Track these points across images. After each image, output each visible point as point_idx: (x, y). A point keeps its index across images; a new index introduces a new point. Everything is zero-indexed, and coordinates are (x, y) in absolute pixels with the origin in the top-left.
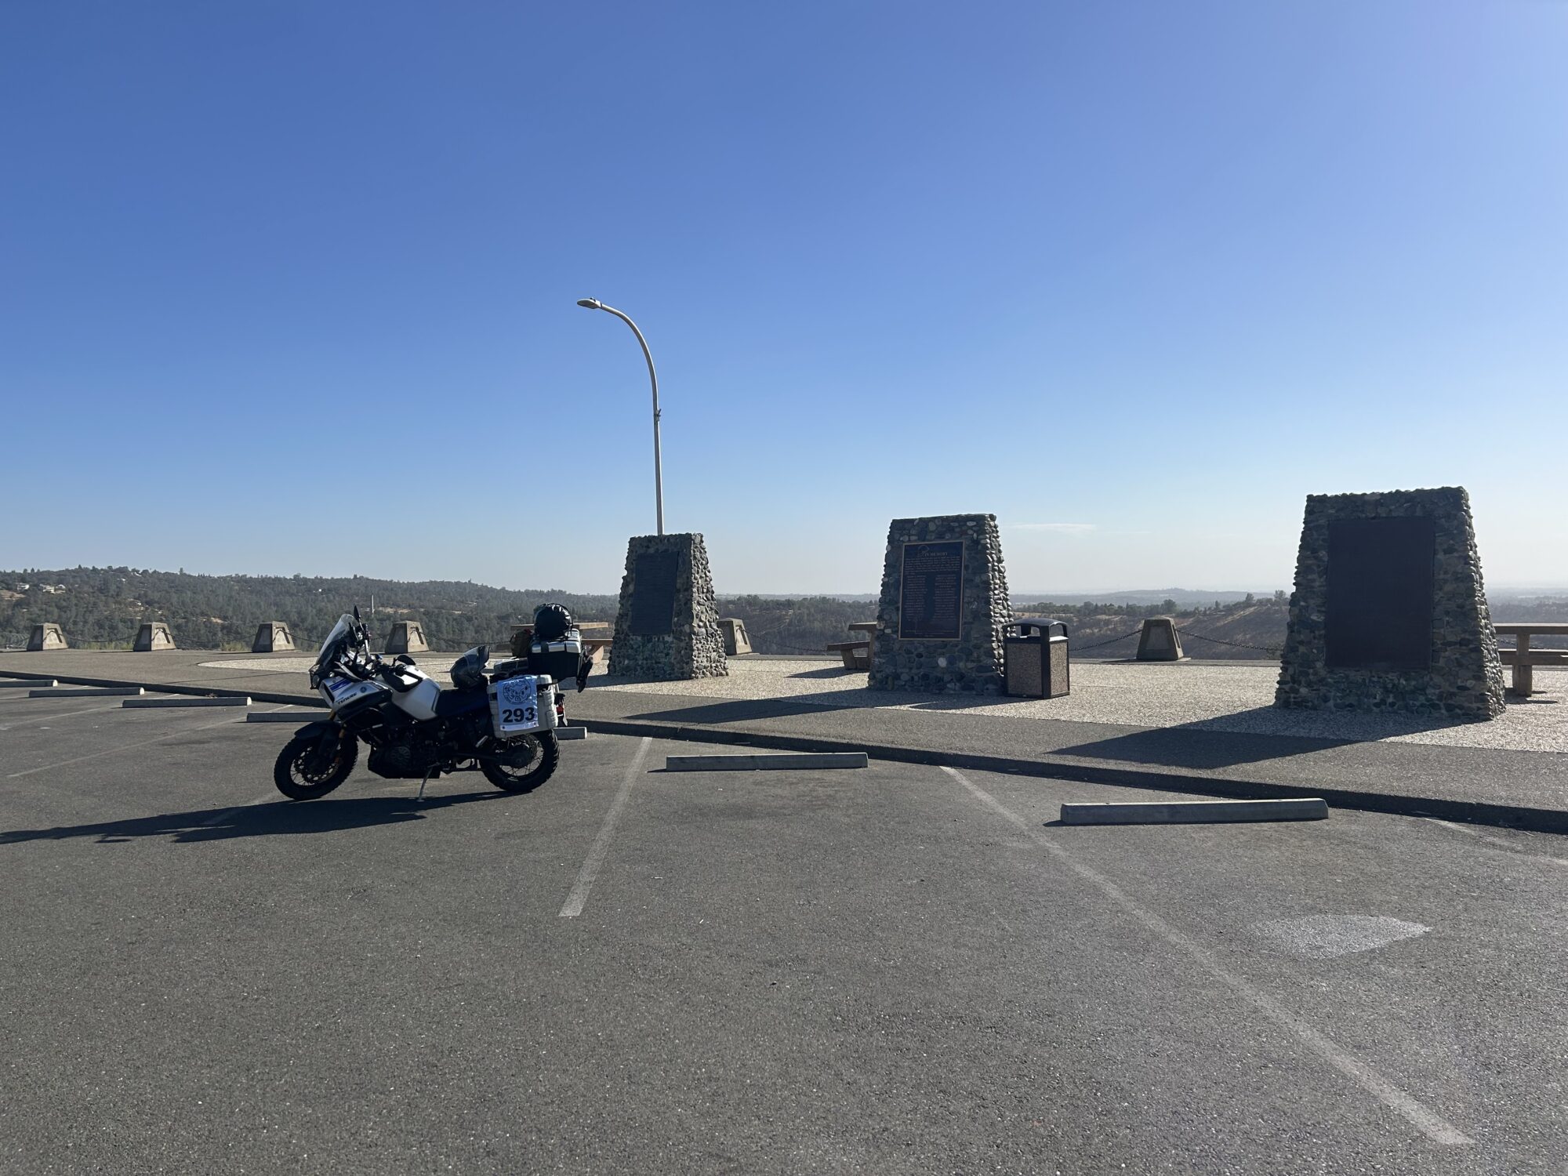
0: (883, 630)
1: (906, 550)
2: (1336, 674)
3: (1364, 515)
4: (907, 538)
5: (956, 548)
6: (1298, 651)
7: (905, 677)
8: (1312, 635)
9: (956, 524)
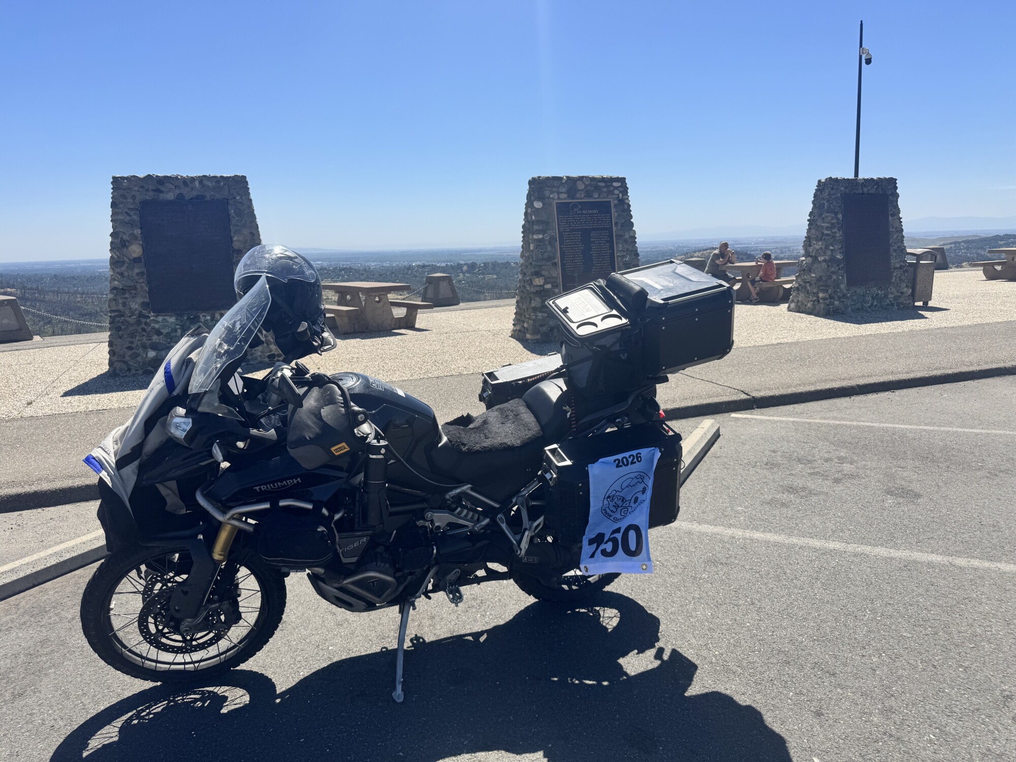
1: (557, 208)
2: (851, 291)
9: (603, 185)
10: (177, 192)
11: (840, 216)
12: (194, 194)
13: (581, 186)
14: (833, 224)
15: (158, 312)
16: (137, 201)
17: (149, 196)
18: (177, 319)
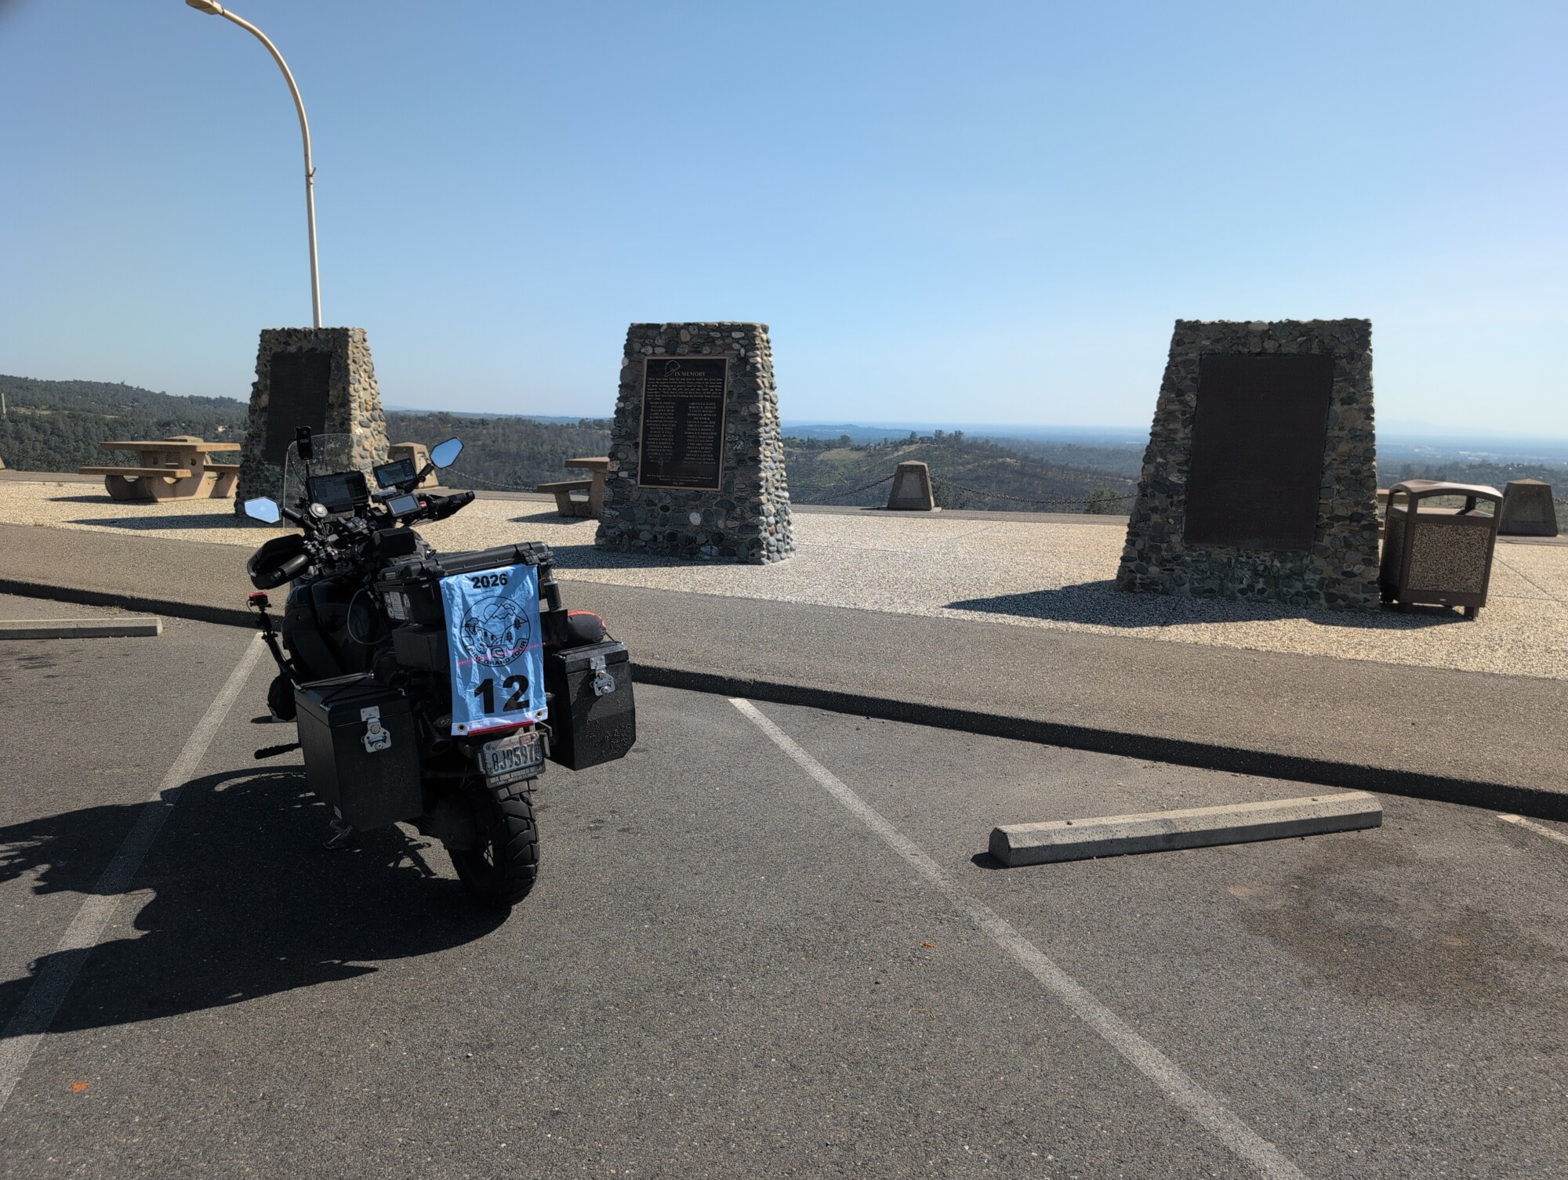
0: (616, 473)
1: (649, 367)
2: (1195, 551)
3: (1246, 350)
4: (650, 350)
5: (715, 368)
6: (1149, 520)
7: (646, 536)
8: (1170, 500)
9: (718, 335)
13: (685, 336)
16: (272, 352)
17: (280, 348)
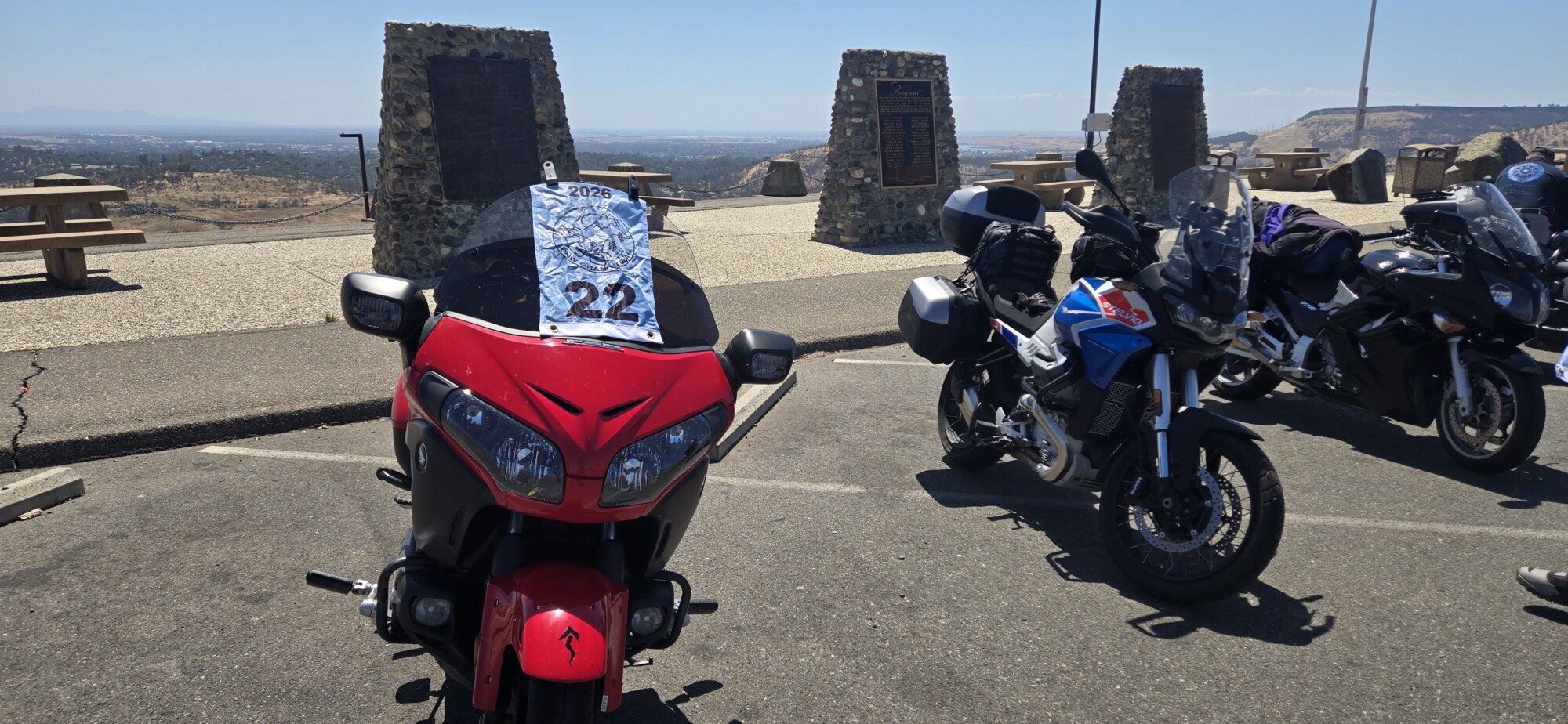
0: (862, 179)
1: (878, 87)
9: (924, 63)
10: (471, 47)
11: (1149, 110)
12: (491, 50)
13: (901, 63)
14: (1141, 119)
15: (453, 197)
16: (424, 56)
17: (439, 50)
18: (473, 208)
